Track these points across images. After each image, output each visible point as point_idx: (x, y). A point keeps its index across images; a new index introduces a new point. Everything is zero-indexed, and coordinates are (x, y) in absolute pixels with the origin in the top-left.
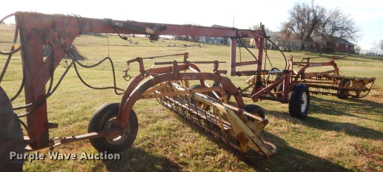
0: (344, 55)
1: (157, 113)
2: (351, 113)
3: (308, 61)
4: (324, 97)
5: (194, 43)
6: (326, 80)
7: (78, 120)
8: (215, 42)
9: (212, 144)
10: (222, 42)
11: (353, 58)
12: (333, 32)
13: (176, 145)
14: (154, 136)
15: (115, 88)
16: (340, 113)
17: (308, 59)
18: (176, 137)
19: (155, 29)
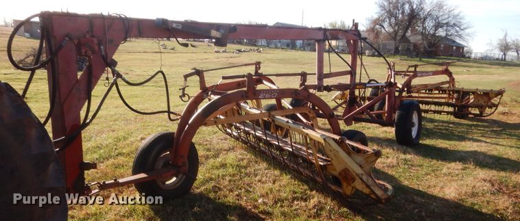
0: (452, 59)
1: (218, 143)
2: (476, 138)
3: (415, 69)
4: (437, 117)
5: (250, 47)
6: (439, 93)
7: (110, 157)
8: (279, 45)
9: (299, 185)
10: (288, 45)
11: (464, 64)
12: (436, 30)
13: (251, 187)
14: (219, 175)
15: (169, 112)
16: (462, 138)
17: (416, 66)
18: (249, 176)
19: (222, 31)
